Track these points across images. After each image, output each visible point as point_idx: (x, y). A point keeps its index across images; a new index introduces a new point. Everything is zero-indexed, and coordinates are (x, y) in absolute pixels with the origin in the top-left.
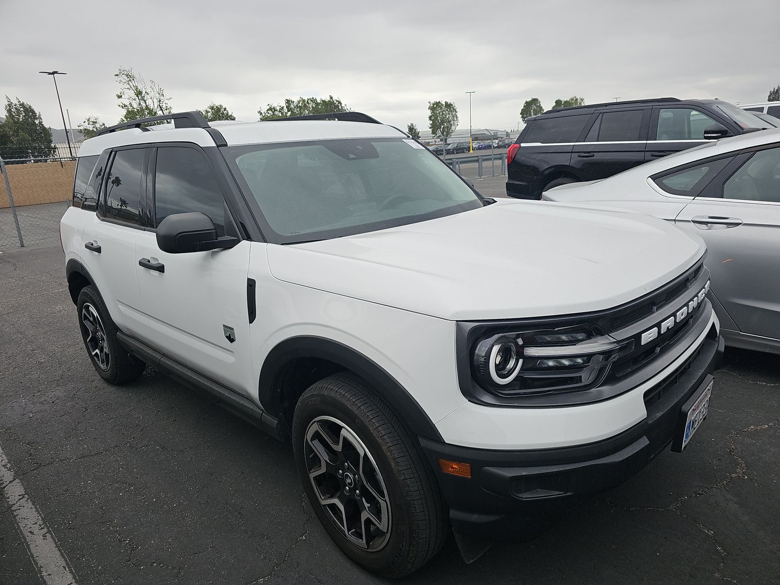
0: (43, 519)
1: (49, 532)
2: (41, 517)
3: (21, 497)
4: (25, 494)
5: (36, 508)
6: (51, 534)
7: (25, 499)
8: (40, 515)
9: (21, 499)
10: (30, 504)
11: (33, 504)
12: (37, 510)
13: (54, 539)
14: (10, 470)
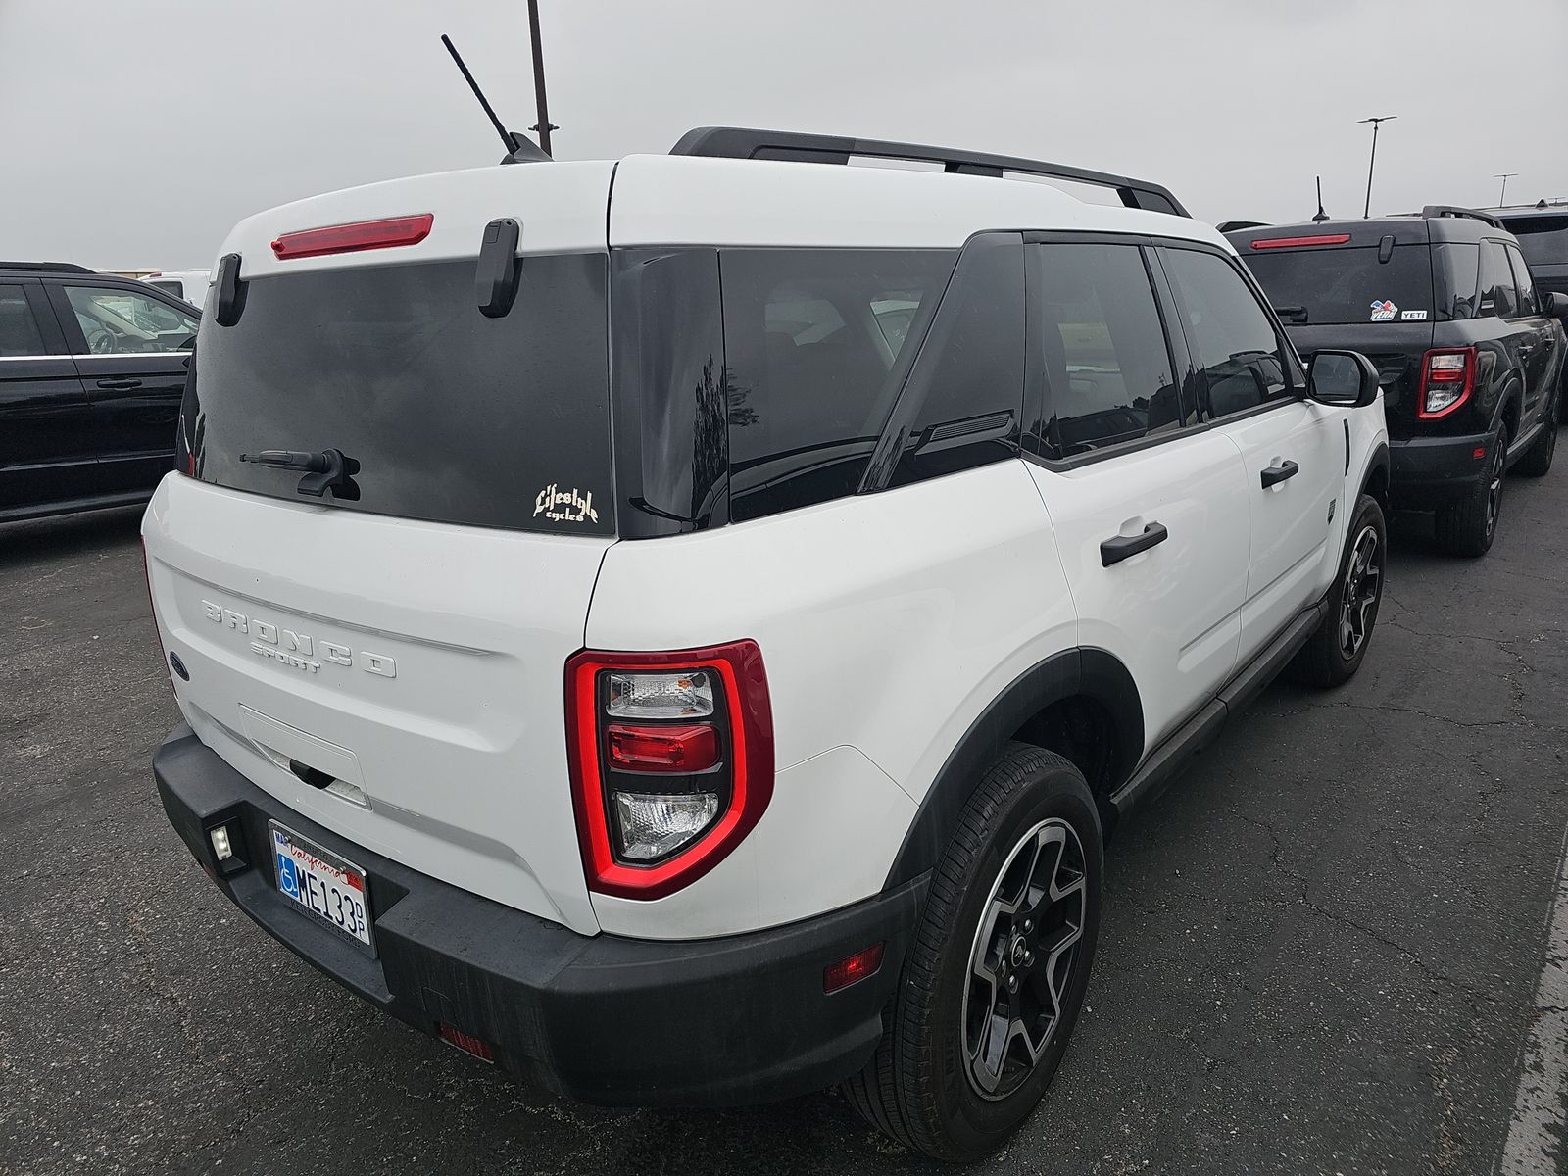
0: (1554, 900)
1: (1560, 878)
2: (1553, 905)
3: (1560, 962)
4: (1548, 961)
5: (1550, 924)
6: (1559, 874)
7: (1555, 953)
8: (1552, 908)
9: (1560, 959)
10: (1554, 935)
11: (1549, 932)
12: (1551, 918)
13: (1562, 866)
14: (1536, 1045)
